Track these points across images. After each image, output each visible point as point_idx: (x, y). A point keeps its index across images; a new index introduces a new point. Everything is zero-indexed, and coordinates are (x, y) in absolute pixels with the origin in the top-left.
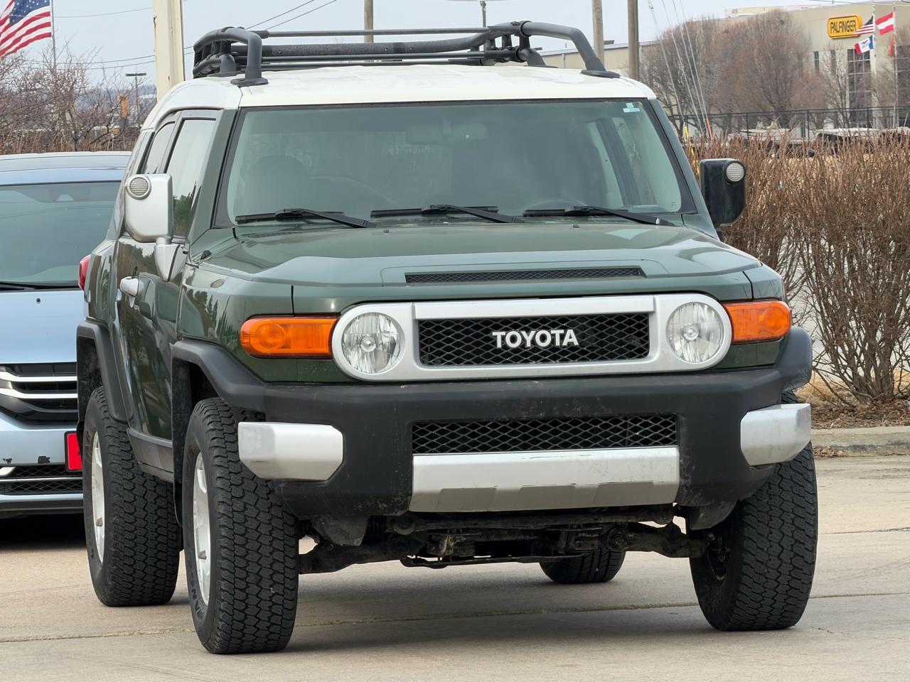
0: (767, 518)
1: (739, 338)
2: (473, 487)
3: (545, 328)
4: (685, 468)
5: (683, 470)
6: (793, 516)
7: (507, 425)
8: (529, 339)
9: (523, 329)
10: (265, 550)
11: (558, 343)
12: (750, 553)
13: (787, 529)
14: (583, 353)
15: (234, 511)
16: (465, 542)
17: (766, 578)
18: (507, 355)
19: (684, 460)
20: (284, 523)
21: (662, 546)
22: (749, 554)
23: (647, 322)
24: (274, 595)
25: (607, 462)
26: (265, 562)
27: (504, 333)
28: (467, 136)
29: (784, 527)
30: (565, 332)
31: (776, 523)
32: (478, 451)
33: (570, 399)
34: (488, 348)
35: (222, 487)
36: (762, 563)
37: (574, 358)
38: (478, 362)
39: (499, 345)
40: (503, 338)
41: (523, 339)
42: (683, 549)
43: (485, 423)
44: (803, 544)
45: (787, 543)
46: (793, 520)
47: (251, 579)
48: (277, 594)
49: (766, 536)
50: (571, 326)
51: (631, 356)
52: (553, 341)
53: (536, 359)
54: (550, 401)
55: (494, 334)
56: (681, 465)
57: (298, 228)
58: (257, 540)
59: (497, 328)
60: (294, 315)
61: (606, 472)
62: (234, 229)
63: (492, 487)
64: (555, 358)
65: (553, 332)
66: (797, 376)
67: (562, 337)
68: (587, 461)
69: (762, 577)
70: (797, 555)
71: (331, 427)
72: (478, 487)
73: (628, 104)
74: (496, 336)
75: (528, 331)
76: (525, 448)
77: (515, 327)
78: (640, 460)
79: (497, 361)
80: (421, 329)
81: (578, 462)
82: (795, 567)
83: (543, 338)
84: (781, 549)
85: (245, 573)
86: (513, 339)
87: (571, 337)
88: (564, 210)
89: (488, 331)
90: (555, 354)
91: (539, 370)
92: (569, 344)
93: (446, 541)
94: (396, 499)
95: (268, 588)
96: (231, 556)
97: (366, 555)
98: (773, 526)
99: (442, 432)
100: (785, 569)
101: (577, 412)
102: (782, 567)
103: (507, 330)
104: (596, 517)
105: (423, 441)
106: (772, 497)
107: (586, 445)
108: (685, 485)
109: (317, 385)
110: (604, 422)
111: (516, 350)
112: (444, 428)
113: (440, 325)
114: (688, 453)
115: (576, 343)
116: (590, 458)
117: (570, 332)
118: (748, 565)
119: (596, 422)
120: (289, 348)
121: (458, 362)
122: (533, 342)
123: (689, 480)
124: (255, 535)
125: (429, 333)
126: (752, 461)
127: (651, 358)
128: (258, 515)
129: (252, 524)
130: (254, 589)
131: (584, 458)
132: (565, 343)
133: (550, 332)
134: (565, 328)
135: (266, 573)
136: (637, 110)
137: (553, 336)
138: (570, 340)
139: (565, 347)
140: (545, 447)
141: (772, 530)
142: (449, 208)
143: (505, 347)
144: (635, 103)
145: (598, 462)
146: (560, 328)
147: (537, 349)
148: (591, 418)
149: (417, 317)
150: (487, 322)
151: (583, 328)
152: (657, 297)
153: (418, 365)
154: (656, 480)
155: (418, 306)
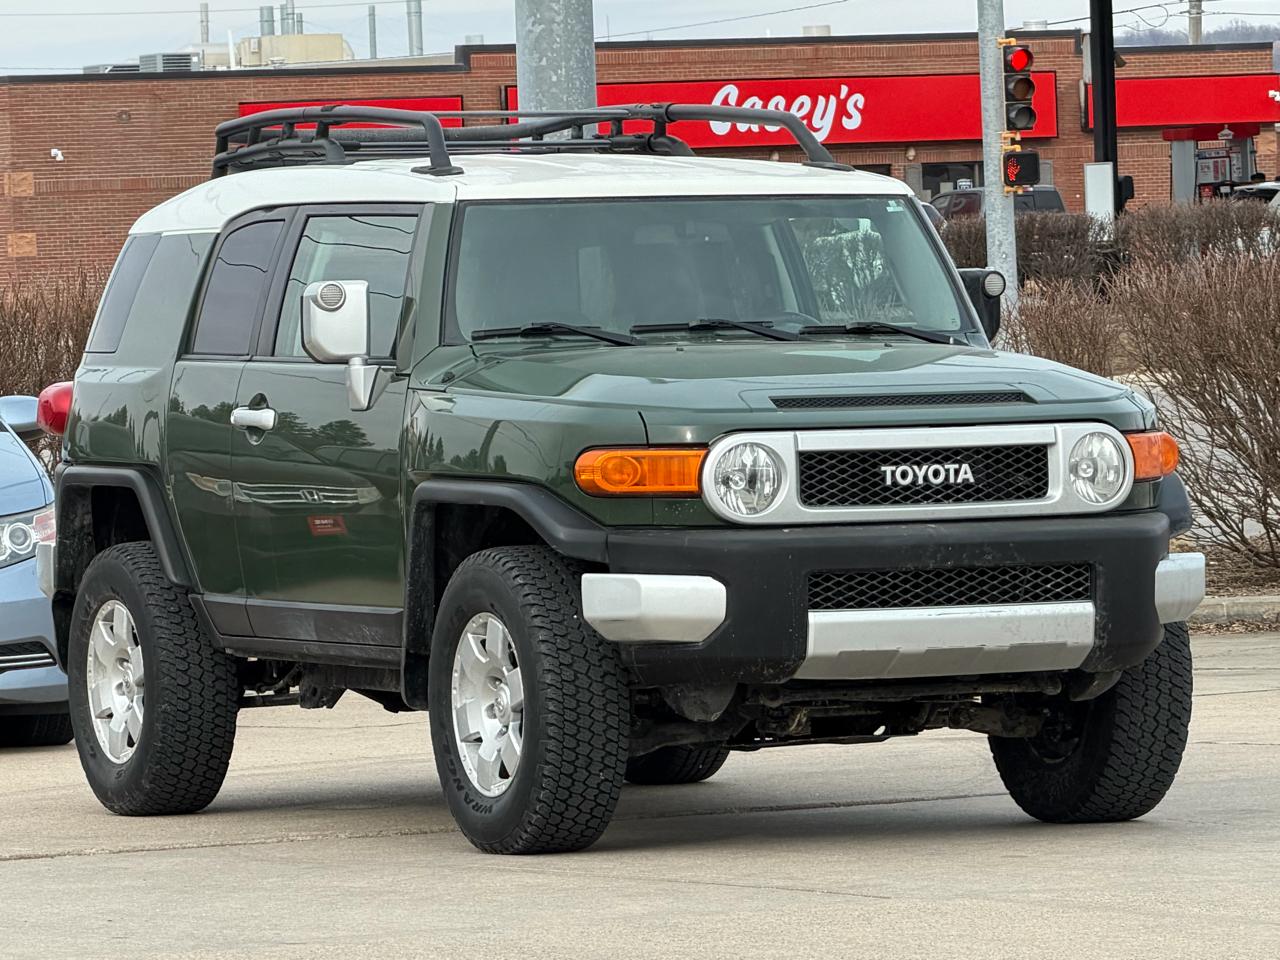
2: (874, 649)
3: (937, 462)
4: (1101, 627)
5: (1100, 629)
6: (1170, 685)
7: (908, 576)
8: (921, 474)
9: (914, 463)
10: (598, 728)
11: (952, 480)
12: (1121, 728)
14: (978, 491)
17: (1136, 759)
18: (896, 494)
19: (1100, 618)
22: (1120, 730)
23: (1045, 455)
24: (602, 781)
25: (1020, 619)
26: (598, 742)
27: (894, 468)
28: (707, 239)
29: (1160, 698)
30: (960, 467)
31: (1152, 693)
32: (877, 607)
33: (981, 545)
34: (875, 485)
35: (547, 652)
36: (1133, 740)
37: (968, 497)
38: (865, 501)
39: (889, 482)
40: (893, 473)
41: (915, 475)
43: (884, 574)
45: (1163, 717)
46: (1170, 689)
47: (580, 762)
48: (606, 780)
49: (1141, 708)
50: (965, 460)
51: (1028, 495)
52: (947, 478)
53: (928, 499)
54: (960, 547)
55: (883, 468)
56: (1096, 623)
57: (545, 345)
58: (589, 716)
59: (886, 462)
60: (649, 446)
61: (1018, 631)
62: (472, 347)
63: (895, 648)
64: (947, 498)
65: (947, 466)
66: (1181, 521)
67: (957, 472)
68: (999, 619)
69: (1132, 758)
70: (1172, 731)
71: (710, 578)
72: (879, 649)
73: (889, 201)
74: (885, 472)
75: (919, 465)
76: (928, 603)
77: (905, 461)
78: (1055, 617)
79: (885, 501)
80: (803, 463)
81: (988, 619)
82: (1168, 746)
83: (936, 474)
84: (1156, 724)
85: (574, 755)
86: (904, 475)
87: (966, 473)
89: (875, 465)
90: (949, 492)
91: (933, 512)
92: (964, 481)
93: (799, 716)
94: (787, 663)
98: (1149, 697)
99: (839, 584)
100: (1158, 748)
101: (988, 559)
102: (1154, 746)
103: (896, 464)
104: (975, 686)
105: (817, 595)
107: (994, 600)
108: (1100, 647)
110: (1013, 573)
111: (906, 488)
112: (841, 579)
113: (823, 458)
114: (1105, 609)
115: (972, 480)
117: (965, 467)
118: (1118, 743)
119: (1004, 572)
120: (645, 485)
121: (843, 502)
122: (926, 478)
123: (1105, 641)
124: (587, 709)
125: (810, 467)
126: (1163, 618)
127: (1050, 498)
128: (590, 685)
129: (584, 696)
130: (581, 775)
131: (995, 614)
132: (959, 480)
133: (943, 466)
134: (960, 463)
135: (597, 756)
136: (900, 209)
137: (947, 471)
138: (966, 477)
139: (959, 484)
140: (949, 602)
141: (1148, 702)
142: (720, 323)
143: (895, 483)
144: (897, 201)
145: (1011, 619)
146: (954, 463)
147: (928, 486)
148: (1000, 567)
149: (801, 448)
150: (874, 454)
151: (978, 462)
152: (1057, 426)
153: (801, 505)
154: (1070, 641)
155: (801, 435)
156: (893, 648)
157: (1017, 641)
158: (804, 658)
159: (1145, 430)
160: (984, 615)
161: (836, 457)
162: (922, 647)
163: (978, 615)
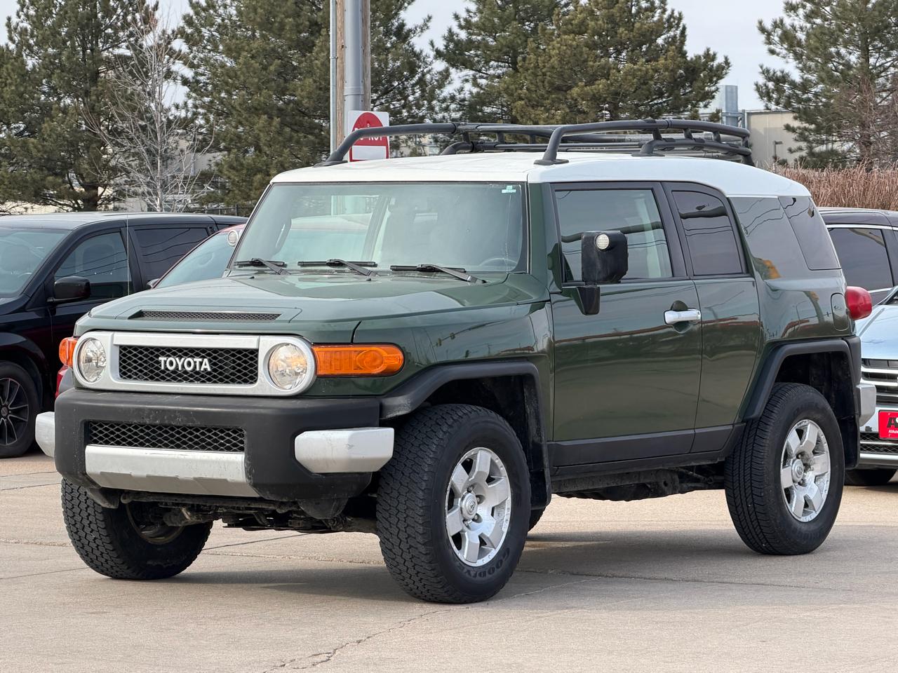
3: (191, 357)
4: (249, 472)
7: (142, 428)
8: (180, 364)
9: (177, 357)
11: (198, 369)
13: (401, 526)
14: (215, 377)
18: (169, 375)
19: (247, 465)
23: (257, 356)
24: (95, 538)
27: (165, 359)
29: (399, 523)
30: (203, 360)
32: (126, 446)
34: (157, 369)
37: (210, 380)
38: (152, 379)
40: (165, 362)
41: (177, 365)
43: (130, 425)
44: (415, 538)
50: (209, 355)
51: (246, 382)
52: (195, 367)
53: (185, 379)
54: (162, 412)
55: (161, 358)
56: (246, 468)
59: (163, 354)
61: (196, 469)
62: (231, 271)
64: (197, 380)
65: (195, 360)
66: (400, 405)
67: (201, 363)
68: (185, 460)
72: (121, 472)
73: (509, 187)
74: (161, 361)
75: (180, 357)
76: (153, 446)
78: (217, 462)
79: (164, 379)
80: (120, 352)
83: (189, 364)
86: (171, 363)
87: (206, 366)
88: (416, 267)
89: (158, 356)
90: (197, 376)
91: (182, 388)
92: (205, 369)
99: (106, 429)
101: (179, 421)
102: (404, 555)
103: (169, 356)
105: (95, 435)
106: (392, 499)
107: (190, 447)
110: (202, 431)
111: (174, 372)
112: (107, 426)
113: (130, 350)
114: (249, 459)
115: (209, 369)
116: (186, 457)
117: (206, 360)
119: (197, 430)
120: (69, 360)
121: (141, 378)
122: (183, 366)
123: (252, 481)
125: (125, 355)
126: (316, 469)
127: (258, 384)
130: (82, 534)
131: (182, 457)
132: (202, 369)
133: (193, 360)
134: (203, 357)
136: (514, 191)
137: (195, 362)
138: (205, 367)
139: (203, 372)
140: (166, 446)
144: (514, 186)
145: (192, 461)
146: (200, 357)
147: (186, 372)
148: (193, 427)
149: (115, 343)
150: (158, 349)
151: (215, 358)
152: (262, 338)
153: (114, 378)
154: (229, 479)
155: (116, 334)
156: (128, 473)
157: (197, 476)
158: (86, 474)
159: (352, 343)
160: (176, 457)
161: (137, 350)
162: (143, 473)
163: (173, 456)
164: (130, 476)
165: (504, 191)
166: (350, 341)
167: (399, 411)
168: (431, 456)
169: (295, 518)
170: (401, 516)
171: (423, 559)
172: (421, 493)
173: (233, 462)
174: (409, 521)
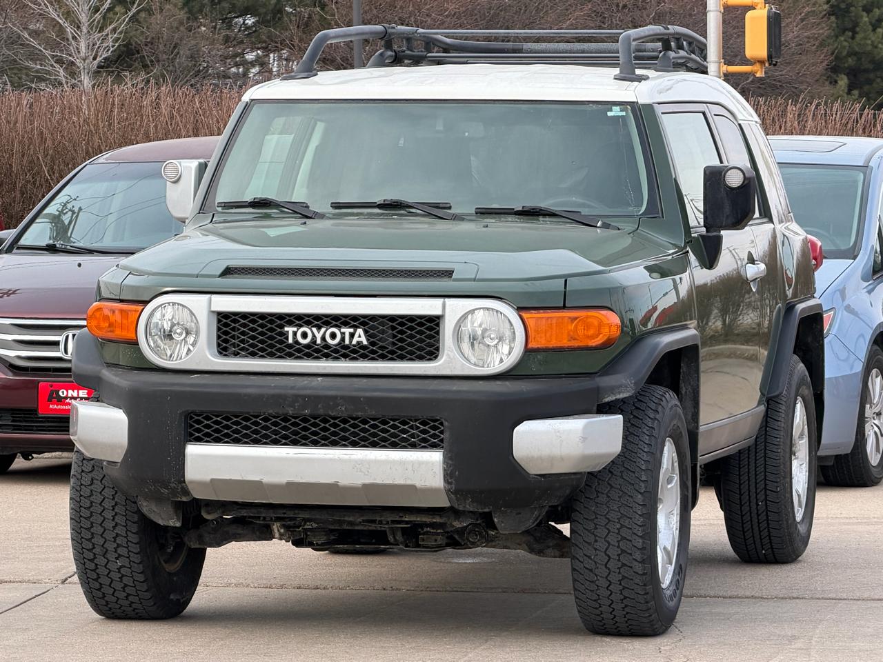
0: (592, 526)
1: (532, 345)
2: (240, 478)
3: (336, 326)
4: (449, 474)
5: (448, 475)
6: (619, 526)
7: (278, 420)
8: (319, 336)
9: (314, 326)
10: (109, 524)
11: (347, 342)
13: (613, 539)
14: (373, 352)
15: (82, 485)
16: (317, 528)
18: (299, 351)
19: (447, 466)
20: (127, 499)
21: (527, 545)
23: (438, 325)
24: (121, 567)
25: (370, 462)
26: (109, 535)
27: (295, 329)
28: (467, 134)
29: (609, 536)
30: (355, 331)
32: (250, 444)
33: (336, 398)
34: (281, 342)
37: (364, 357)
38: (271, 355)
39: (291, 340)
40: (295, 334)
41: (314, 336)
42: (549, 550)
43: (256, 417)
44: (631, 554)
45: (613, 552)
46: (619, 530)
47: (97, 550)
49: (592, 543)
50: (363, 324)
51: (421, 358)
52: (343, 339)
53: (327, 356)
55: (286, 329)
56: (445, 470)
58: (100, 514)
59: (290, 323)
60: (122, 301)
61: (368, 472)
62: (214, 214)
64: (345, 356)
65: (343, 330)
66: (620, 386)
67: (352, 335)
68: (350, 461)
69: (593, 584)
71: (121, 411)
72: (245, 479)
73: (614, 108)
74: (288, 332)
75: (319, 328)
76: (295, 443)
77: (308, 323)
78: (402, 463)
79: (290, 355)
80: (219, 321)
81: (340, 460)
82: (624, 577)
83: (333, 336)
84: (608, 558)
85: (91, 544)
86: (304, 335)
87: (360, 337)
88: (513, 209)
89: (282, 327)
90: (345, 352)
91: (325, 367)
92: (358, 343)
95: (115, 560)
96: (78, 528)
97: (238, 534)
98: (598, 534)
99: (217, 423)
100: (614, 578)
101: (342, 411)
102: (610, 576)
103: (301, 326)
105: (198, 430)
106: (599, 505)
107: (354, 445)
109: (131, 370)
110: (372, 423)
111: (307, 346)
112: (218, 419)
113: (237, 317)
114: (451, 458)
115: (365, 342)
116: (353, 457)
117: (360, 331)
118: (578, 571)
119: (365, 422)
120: (113, 332)
121: (253, 355)
122: (323, 338)
124: (100, 509)
125: (226, 325)
126: (533, 470)
127: (441, 361)
128: (103, 489)
129: (97, 498)
130: (101, 561)
131: (347, 457)
132: (354, 342)
133: (340, 330)
134: (356, 327)
135: (111, 546)
136: (624, 114)
137: (343, 334)
138: (360, 339)
139: (354, 346)
140: (315, 443)
141: (597, 538)
143: (297, 342)
144: (622, 107)
145: (361, 462)
146: (351, 327)
147: (327, 346)
148: (359, 418)
149: (213, 309)
150: (281, 317)
151: (373, 328)
152: (447, 300)
153: (212, 356)
154: (419, 483)
155: (215, 298)
156: (257, 478)
157: (368, 481)
158: (184, 482)
159: (564, 307)
160: (336, 457)
161: (247, 318)
162: (282, 479)
163: (331, 456)
164: (260, 483)
165: (610, 114)
166: (562, 305)
167: (619, 393)
168: (646, 450)
169: (427, 533)
170: (614, 527)
171: (637, 581)
172: (640, 496)
173: (427, 463)
174: (624, 532)
